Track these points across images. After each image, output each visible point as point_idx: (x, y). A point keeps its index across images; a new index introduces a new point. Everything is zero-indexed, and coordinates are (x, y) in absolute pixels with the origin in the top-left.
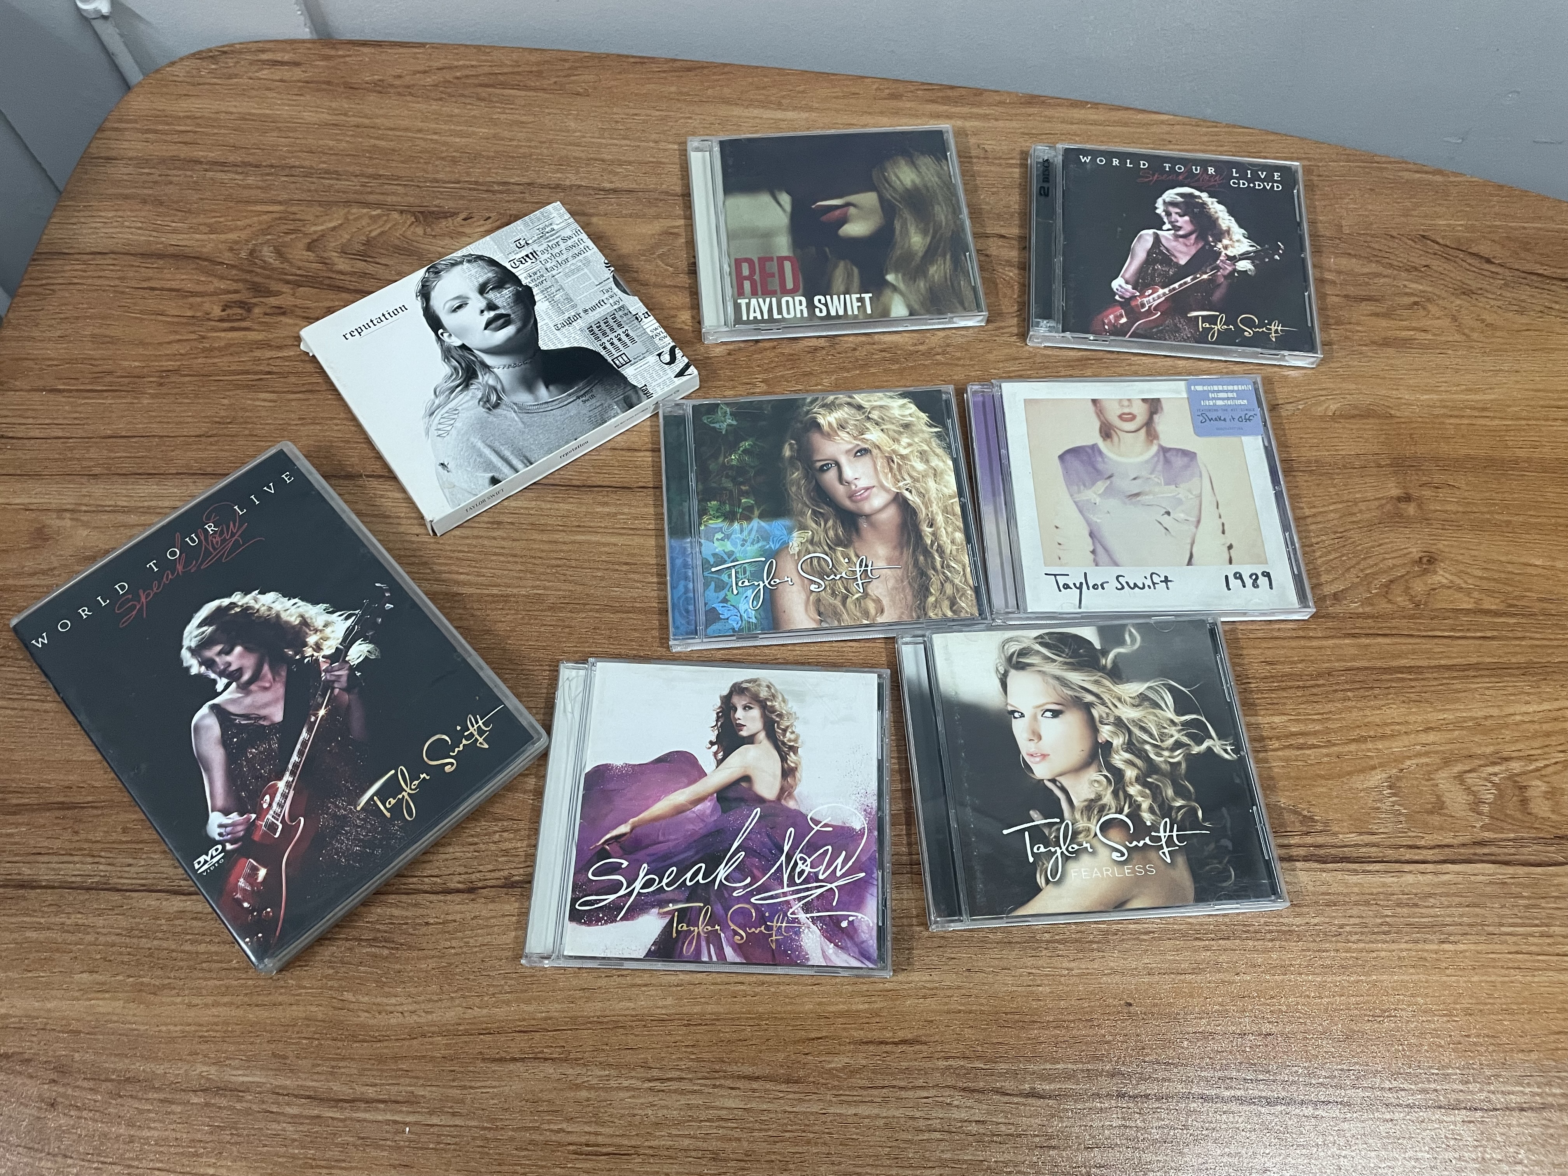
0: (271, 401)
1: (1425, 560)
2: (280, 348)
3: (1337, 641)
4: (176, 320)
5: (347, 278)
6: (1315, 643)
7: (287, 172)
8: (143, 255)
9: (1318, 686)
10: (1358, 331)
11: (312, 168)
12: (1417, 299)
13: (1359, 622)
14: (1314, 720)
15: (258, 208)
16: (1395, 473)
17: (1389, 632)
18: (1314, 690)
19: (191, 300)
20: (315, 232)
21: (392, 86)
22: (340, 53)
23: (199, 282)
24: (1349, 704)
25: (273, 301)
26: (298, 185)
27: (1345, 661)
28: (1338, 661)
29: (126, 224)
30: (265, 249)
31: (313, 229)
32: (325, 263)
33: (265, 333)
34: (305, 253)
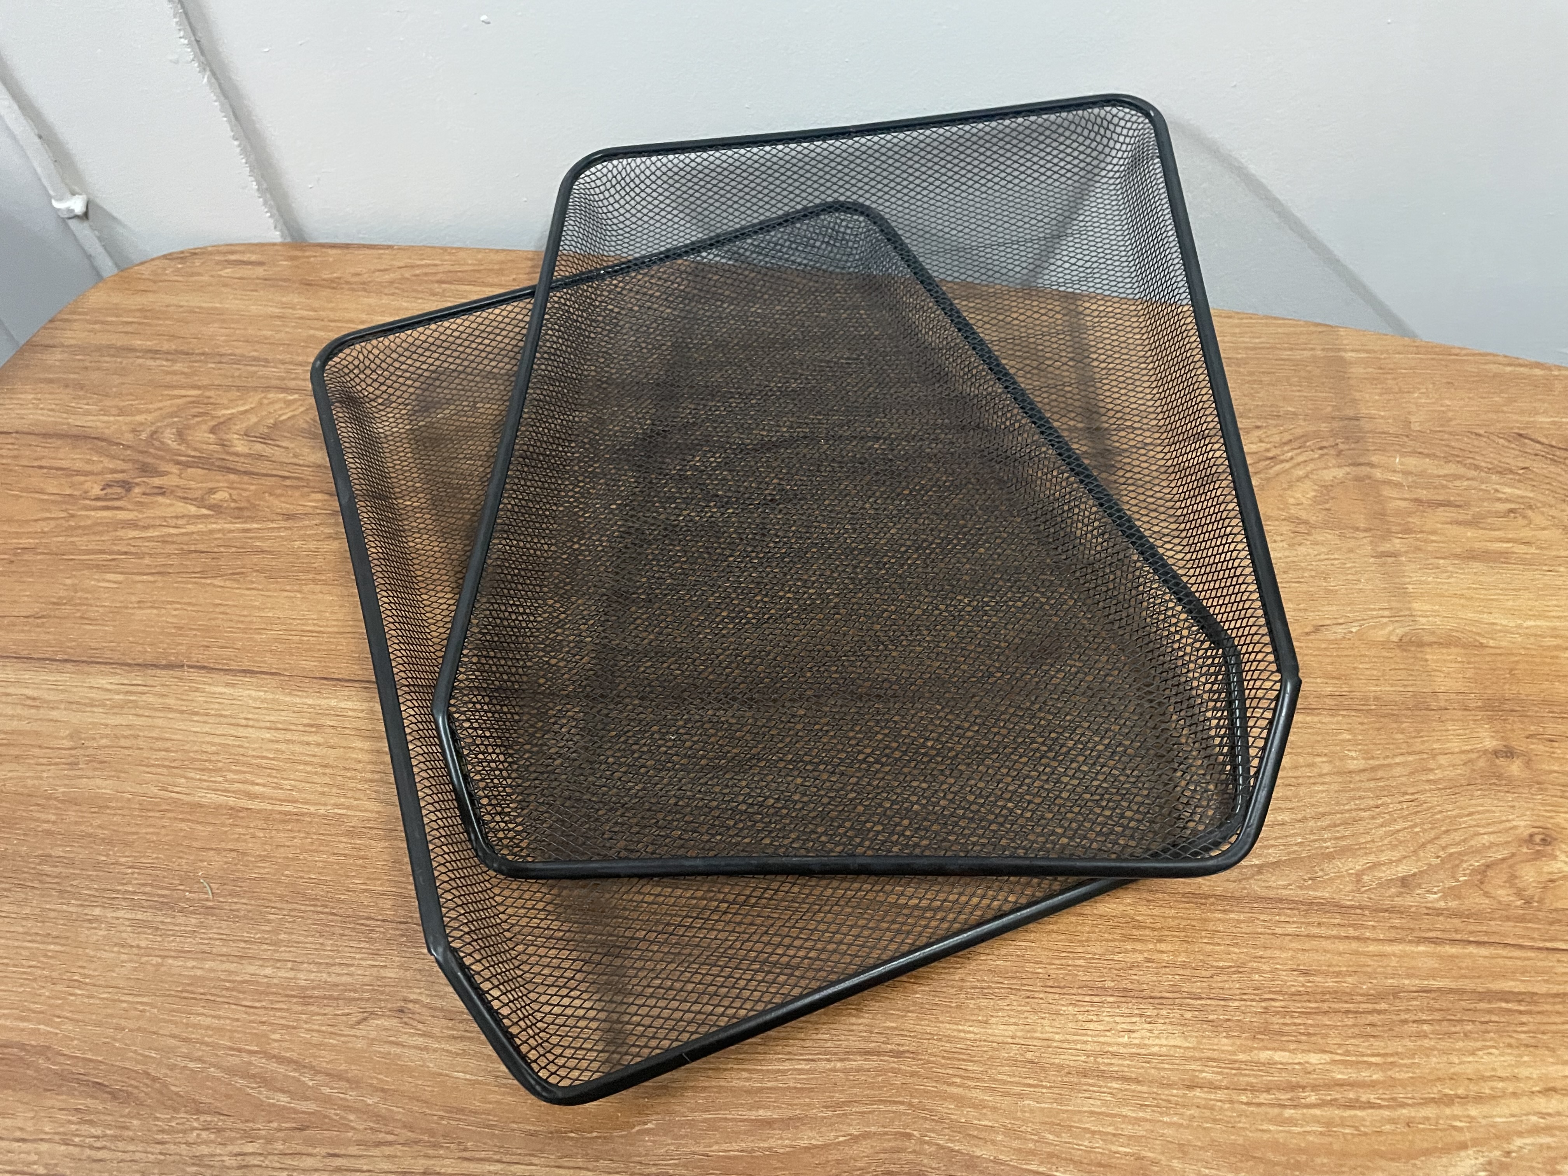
0: (115, 582)
1: (1537, 839)
2: (146, 528)
3: (1408, 948)
4: (52, 497)
5: (243, 460)
6: (1372, 948)
7: (218, 359)
8: (45, 435)
9: (1379, 1012)
10: (1433, 541)
11: (243, 356)
12: (1513, 506)
13: (1441, 922)
14: (1370, 1064)
15: (176, 392)
16: (1490, 719)
17: (1486, 939)
18: (1370, 1018)
19: (75, 479)
20: (224, 415)
21: (347, 283)
22: (307, 254)
23: (89, 461)
24: (1426, 1043)
25: (157, 481)
26: (222, 372)
27: (1417, 977)
28: (1409, 976)
29: (41, 406)
30: (168, 431)
31: (223, 412)
32: (223, 445)
33: (136, 513)
34: (206, 435)
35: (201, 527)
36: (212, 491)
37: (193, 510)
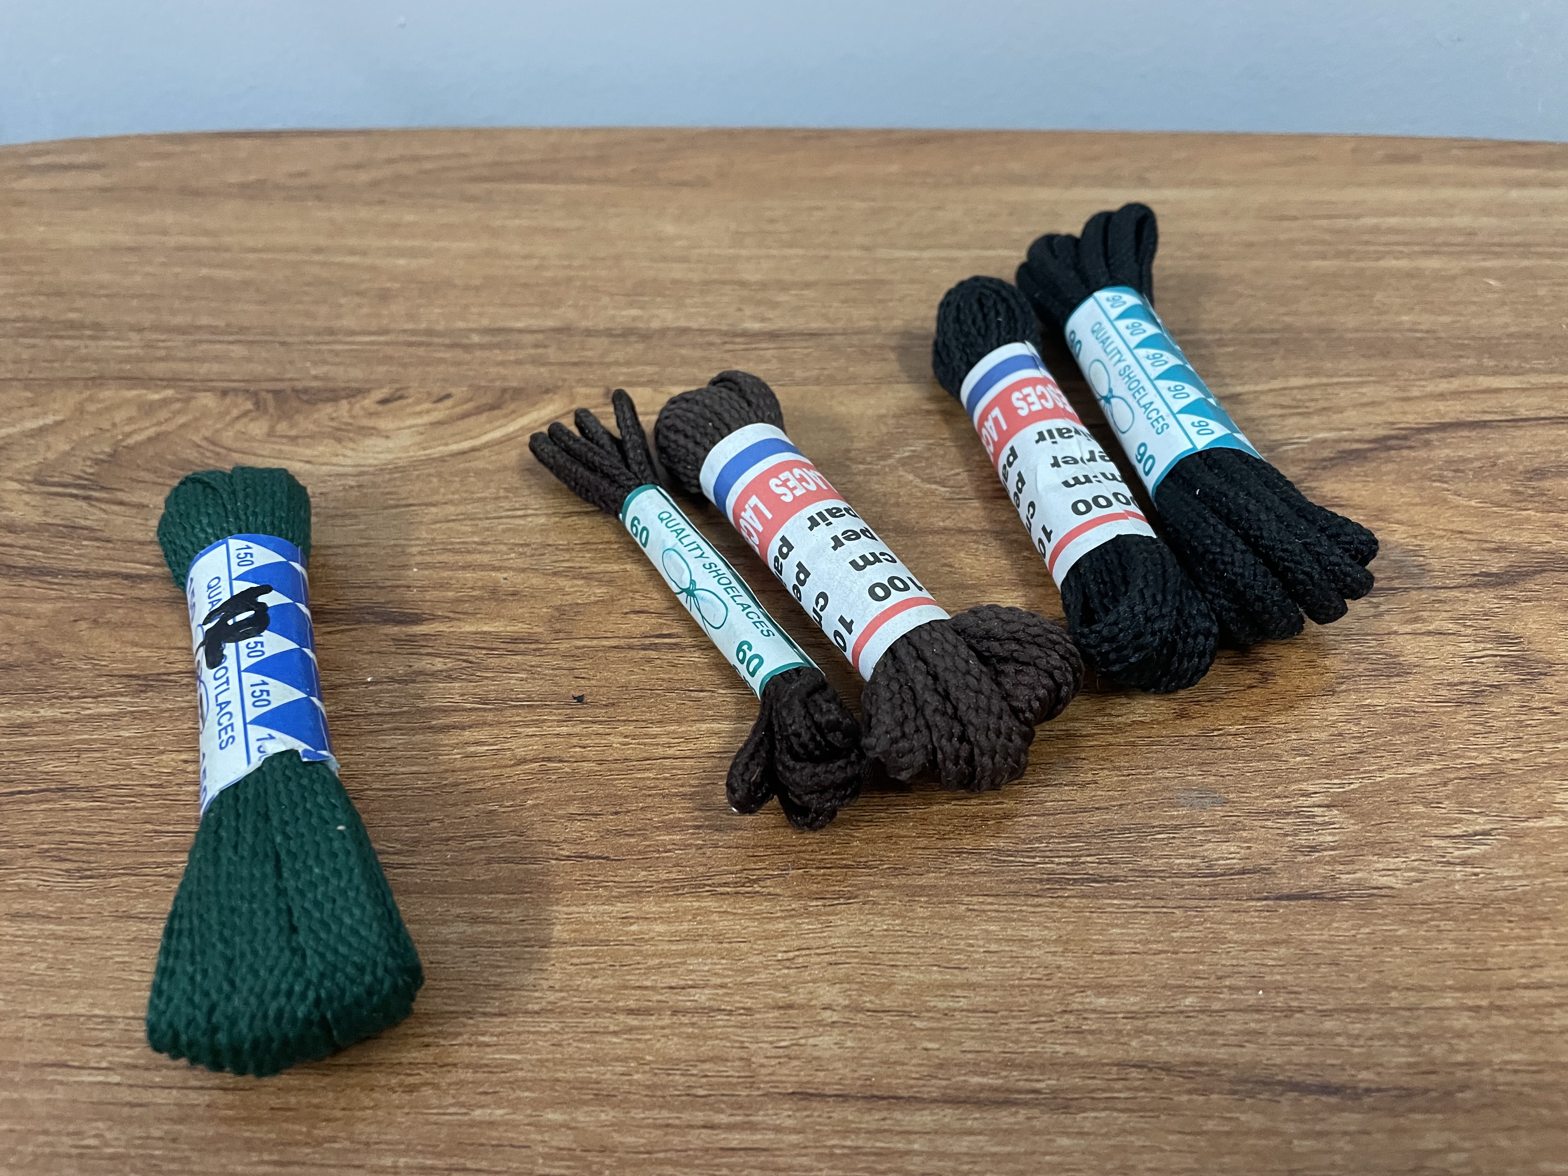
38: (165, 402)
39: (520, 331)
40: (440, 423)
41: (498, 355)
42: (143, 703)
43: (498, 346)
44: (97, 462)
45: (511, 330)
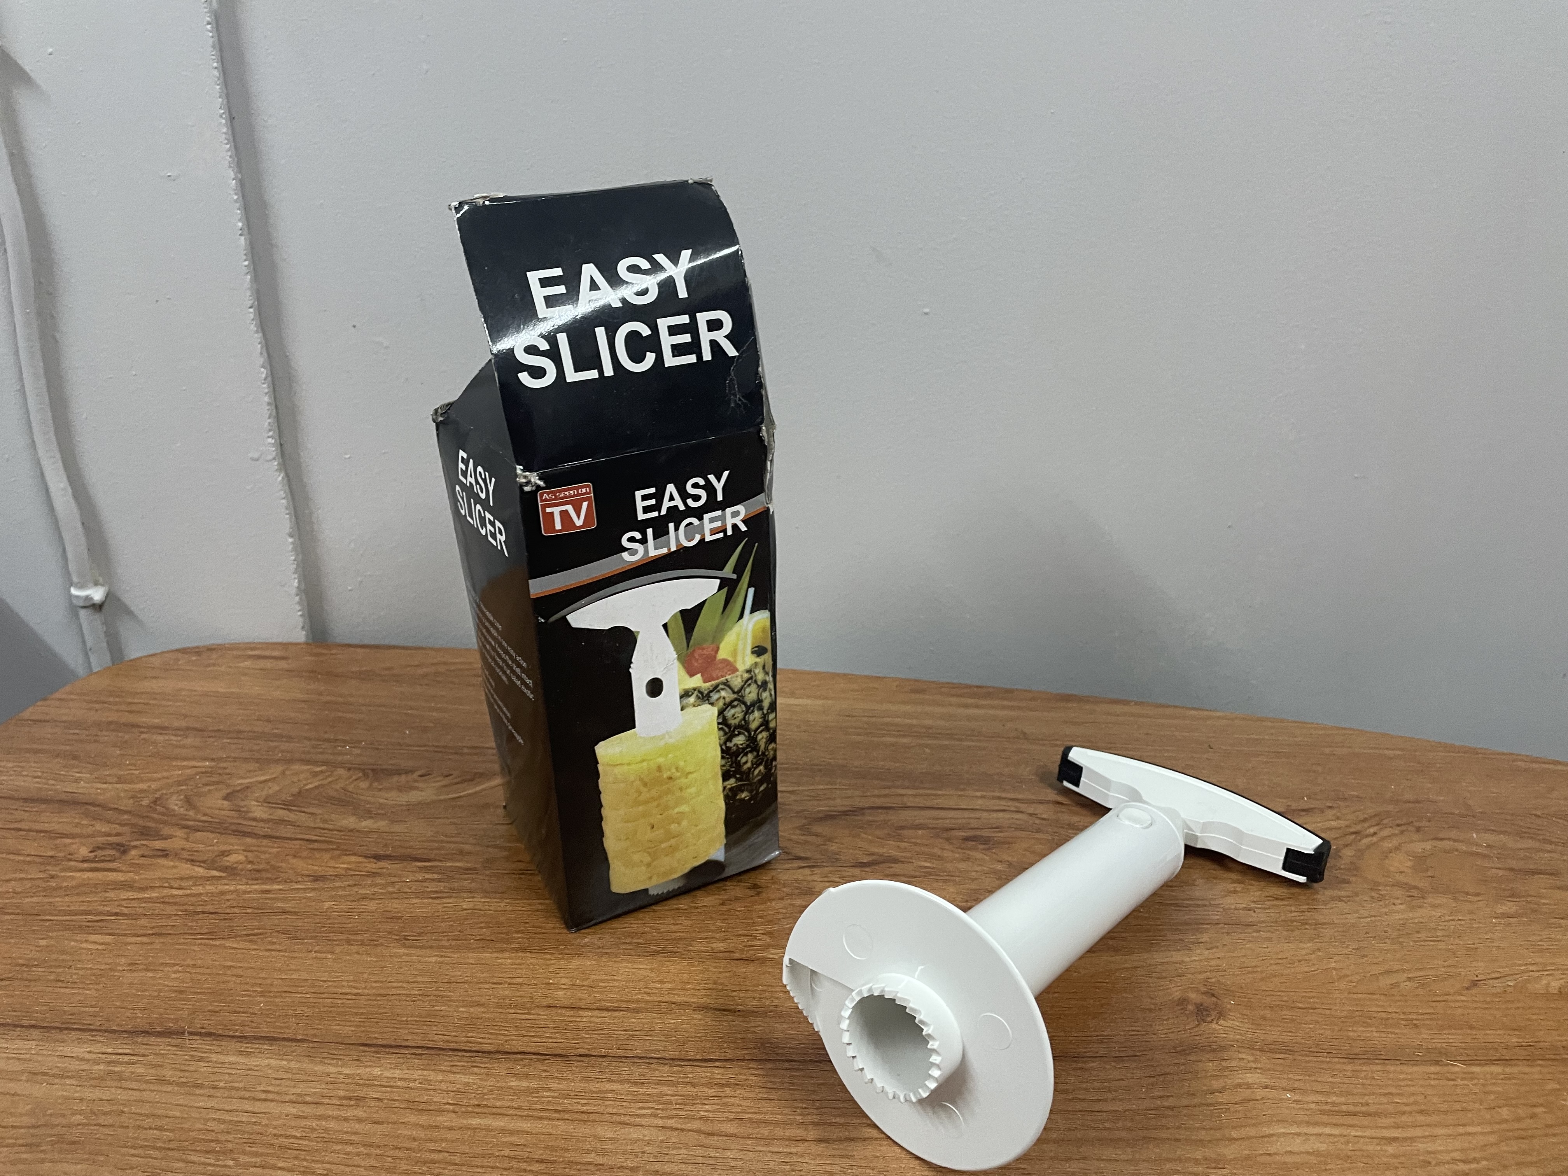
2: (143, 889)
4: (29, 859)
5: (262, 824)
7: (235, 735)
8: (25, 800)
11: (263, 732)
15: (186, 763)
19: (58, 841)
20: (242, 784)
21: (378, 675)
22: (334, 652)
23: (78, 825)
25: (158, 844)
26: (240, 746)
29: (25, 773)
30: (174, 797)
31: (240, 781)
32: (239, 811)
33: (131, 875)
34: (219, 802)
35: (210, 888)
36: (224, 854)
37: (201, 871)
38: (322, 772)
39: (487, 748)
40: (445, 786)
41: (476, 758)
42: (316, 885)
43: (476, 754)
44: (293, 795)
45: (483, 748)
